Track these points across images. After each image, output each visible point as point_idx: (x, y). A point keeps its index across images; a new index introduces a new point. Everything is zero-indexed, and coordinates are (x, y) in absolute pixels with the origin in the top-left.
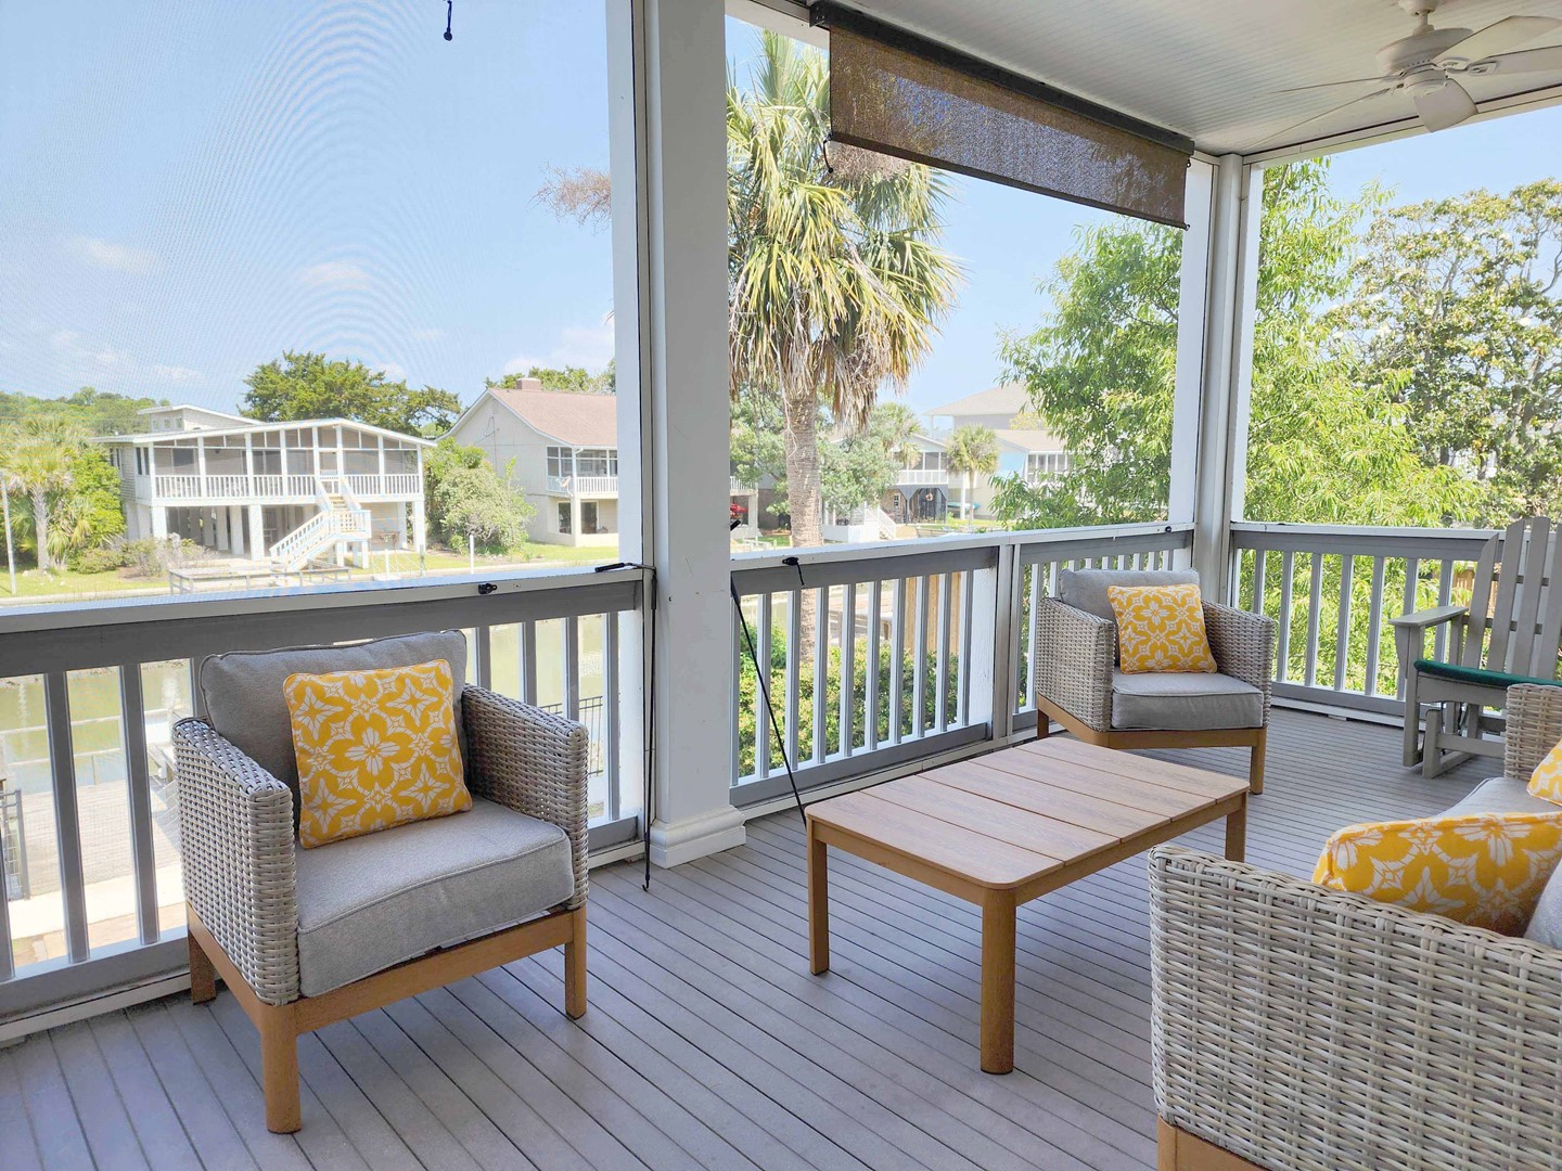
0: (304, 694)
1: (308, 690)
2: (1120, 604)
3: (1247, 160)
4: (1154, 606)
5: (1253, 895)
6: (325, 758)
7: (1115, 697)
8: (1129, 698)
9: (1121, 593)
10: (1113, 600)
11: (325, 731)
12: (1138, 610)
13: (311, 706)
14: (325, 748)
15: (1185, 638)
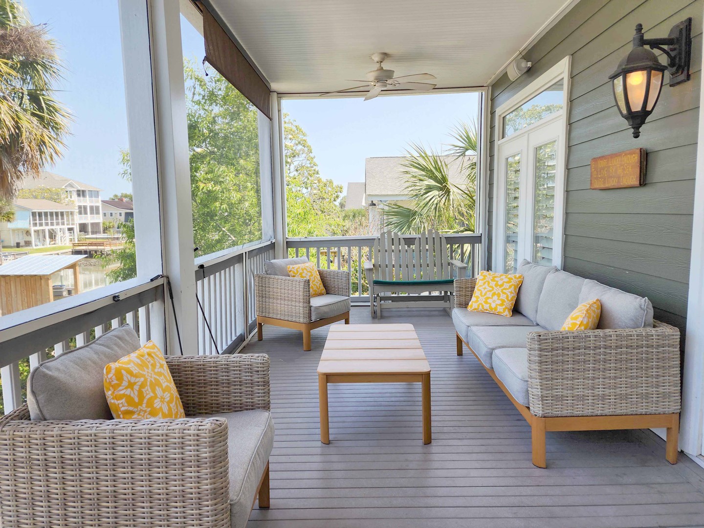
0: (122, 375)
1: (124, 372)
2: (294, 272)
3: (279, 95)
4: (305, 271)
5: (568, 338)
6: (145, 411)
7: (312, 308)
8: (317, 308)
9: (293, 268)
10: (290, 271)
11: (141, 395)
12: (301, 274)
13: (129, 381)
14: (144, 405)
15: (317, 282)
